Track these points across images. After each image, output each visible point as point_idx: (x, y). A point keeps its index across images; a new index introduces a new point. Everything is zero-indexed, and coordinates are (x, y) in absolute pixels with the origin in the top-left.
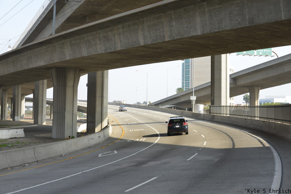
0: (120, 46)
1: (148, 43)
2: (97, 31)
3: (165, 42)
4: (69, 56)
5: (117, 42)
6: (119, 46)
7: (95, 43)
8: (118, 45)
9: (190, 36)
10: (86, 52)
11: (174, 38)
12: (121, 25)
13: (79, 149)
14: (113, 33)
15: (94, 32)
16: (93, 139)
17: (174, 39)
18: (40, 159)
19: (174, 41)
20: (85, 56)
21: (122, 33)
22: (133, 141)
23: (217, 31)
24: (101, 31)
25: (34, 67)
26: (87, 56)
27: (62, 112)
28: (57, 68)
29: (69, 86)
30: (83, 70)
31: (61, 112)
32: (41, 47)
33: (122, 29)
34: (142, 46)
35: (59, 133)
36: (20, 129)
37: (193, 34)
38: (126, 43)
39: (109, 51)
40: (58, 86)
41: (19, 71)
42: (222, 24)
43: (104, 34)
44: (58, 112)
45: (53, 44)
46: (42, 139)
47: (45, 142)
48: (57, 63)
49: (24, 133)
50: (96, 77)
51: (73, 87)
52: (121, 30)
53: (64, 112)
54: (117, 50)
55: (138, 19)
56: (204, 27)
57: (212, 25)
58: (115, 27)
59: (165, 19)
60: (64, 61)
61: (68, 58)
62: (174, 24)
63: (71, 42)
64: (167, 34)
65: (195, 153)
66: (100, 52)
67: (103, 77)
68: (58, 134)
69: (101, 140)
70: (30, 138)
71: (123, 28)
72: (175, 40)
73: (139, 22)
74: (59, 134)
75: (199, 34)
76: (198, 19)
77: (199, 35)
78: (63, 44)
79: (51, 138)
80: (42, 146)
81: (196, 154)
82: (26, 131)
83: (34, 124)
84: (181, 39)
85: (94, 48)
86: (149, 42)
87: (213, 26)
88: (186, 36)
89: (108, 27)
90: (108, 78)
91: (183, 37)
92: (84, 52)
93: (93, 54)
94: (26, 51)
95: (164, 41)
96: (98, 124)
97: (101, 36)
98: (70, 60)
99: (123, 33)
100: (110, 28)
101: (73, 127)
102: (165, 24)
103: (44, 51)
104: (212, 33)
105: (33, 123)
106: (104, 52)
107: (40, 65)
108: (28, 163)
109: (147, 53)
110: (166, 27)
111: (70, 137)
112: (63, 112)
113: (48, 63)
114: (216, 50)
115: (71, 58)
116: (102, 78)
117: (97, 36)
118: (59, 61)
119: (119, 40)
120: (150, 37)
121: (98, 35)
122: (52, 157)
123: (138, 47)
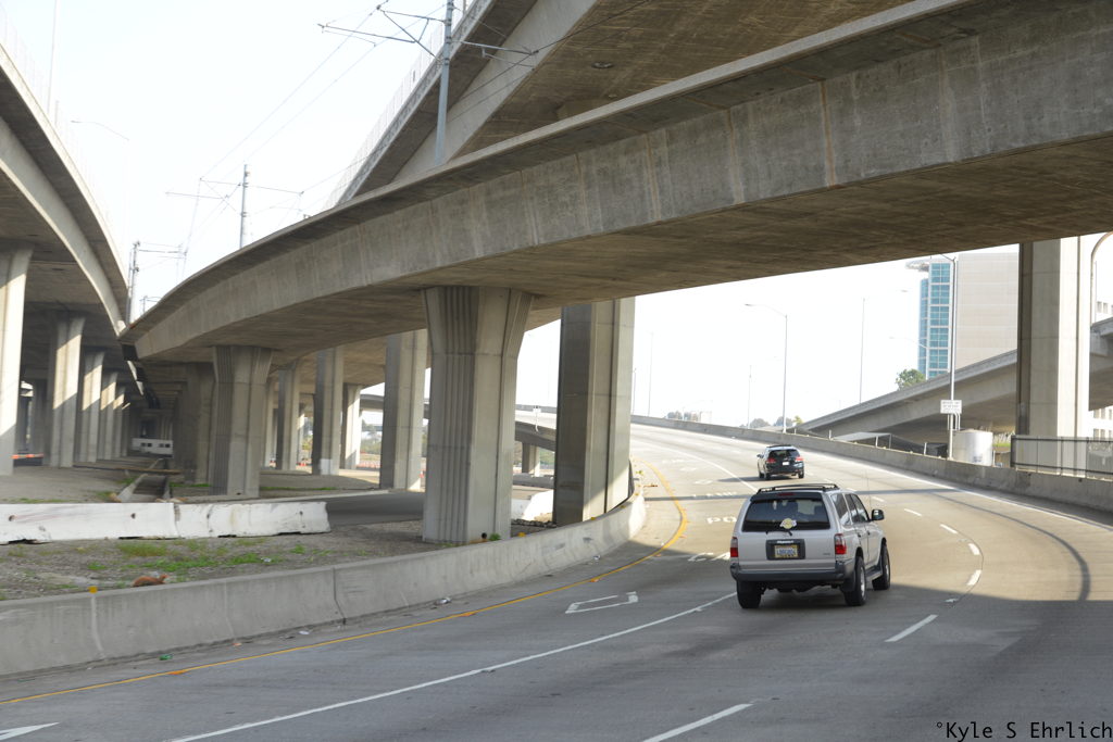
0: (660, 208)
1: (762, 197)
2: (580, 155)
3: (823, 191)
4: (484, 246)
5: (649, 193)
6: (654, 208)
7: (571, 196)
8: (651, 205)
9: (918, 166)
10: (540, 227)
11: (859, 175)
12: (663, 131)
13: (505, 579)
14: (633, 162)
15: (569, 158)
16: (562, 546)
17: (855, 179)
18: (357, 613)
19: (855, 188)
20: (536, 243)
21: (667, 158)
22: (709, 558)
23: (1022, 145)
24: (592, 152)
25: (365, 283)
26: (545, 245)
27: (459, 445)
28: (446, 288)
29: (487, 354)
30: (538, 296)
31: (456, 448)
32: (389, 212)
33: (668, 144)
34: (738, 208)
35: (446, 519)
36: (315, 504)
37: (929, 158)
38: (682, 195)
39: (620, 225)
40: (447, 353)
41: (318, 298)
42: (1039, 119)
43: (605, 164)
44: (444, 447)
45: (428, 203)
46: (388, 540)
47: (393, 552)
48: (441, 268)
49: (329, 519)
50: (589, 323)
51: (502, 355)
52: (664, 150)
53: (465, 445)
54: (651, 220)
55: (724, 108)
56: (970, 134)
57: (1003, 125)
58: (644, 136)
59: (825, 105)
60: (466, 264)
61: (479, 253)
62: (858, 122)
63: (489, 193)
64: (831, 161)
65: (927, 616)
66: (588, 231)
67: (614, 324)
68: (442, 522)
69: (595, 553)
70: (346, 535)
71: (672, 138)
72: (859, 183)
73: (730, 119)
74: (445, 525)
75: (951, 160)
76: (948, 103)
77: (950, 163)
78: (462, 202)
79: (421, 537)
80: (363, 567)
81: (932, 617)
82: (334, 510)
83: (380, 487)
84: (881, 177)
85: (569, 214)
86: (764, 190)
87: (1006, 127)
88: (903, 169)
89: (617, 137)
90: (632, 327)
91: (889, 171)
92: (535, 229)
93: (565, 236)
94: (342, 229)
95: (819, 187)
96: (594, 494)
97: (594, 170)
98: (483, 259)
99: (670, 161)
100: (626, 140)
101: (496, 500)
102: (823, 123)
103: (400, 226)
104: (1000, 156)
105: (377, 482)
106: (602, 229)
107: (386, 278)
108: (310, 627)
109: (760, 233)
110: (827, 133)
111: (484, 536)
112: (462, 448)
113: (411, 270)
114: (1024, 222)
115: (490, 252)
116: (610, 326)
117: (580, 171)
118: (447, 263)
119: (656, 184)
120: (770, 175)
121: (583, 169)
122: (399, 609)
123: (724, 210)
